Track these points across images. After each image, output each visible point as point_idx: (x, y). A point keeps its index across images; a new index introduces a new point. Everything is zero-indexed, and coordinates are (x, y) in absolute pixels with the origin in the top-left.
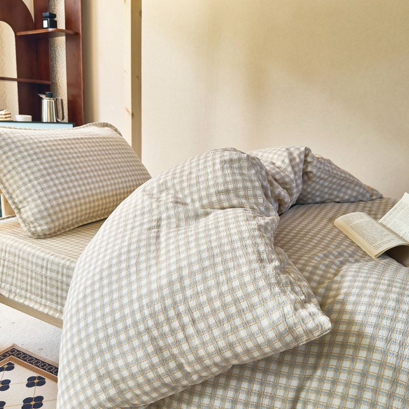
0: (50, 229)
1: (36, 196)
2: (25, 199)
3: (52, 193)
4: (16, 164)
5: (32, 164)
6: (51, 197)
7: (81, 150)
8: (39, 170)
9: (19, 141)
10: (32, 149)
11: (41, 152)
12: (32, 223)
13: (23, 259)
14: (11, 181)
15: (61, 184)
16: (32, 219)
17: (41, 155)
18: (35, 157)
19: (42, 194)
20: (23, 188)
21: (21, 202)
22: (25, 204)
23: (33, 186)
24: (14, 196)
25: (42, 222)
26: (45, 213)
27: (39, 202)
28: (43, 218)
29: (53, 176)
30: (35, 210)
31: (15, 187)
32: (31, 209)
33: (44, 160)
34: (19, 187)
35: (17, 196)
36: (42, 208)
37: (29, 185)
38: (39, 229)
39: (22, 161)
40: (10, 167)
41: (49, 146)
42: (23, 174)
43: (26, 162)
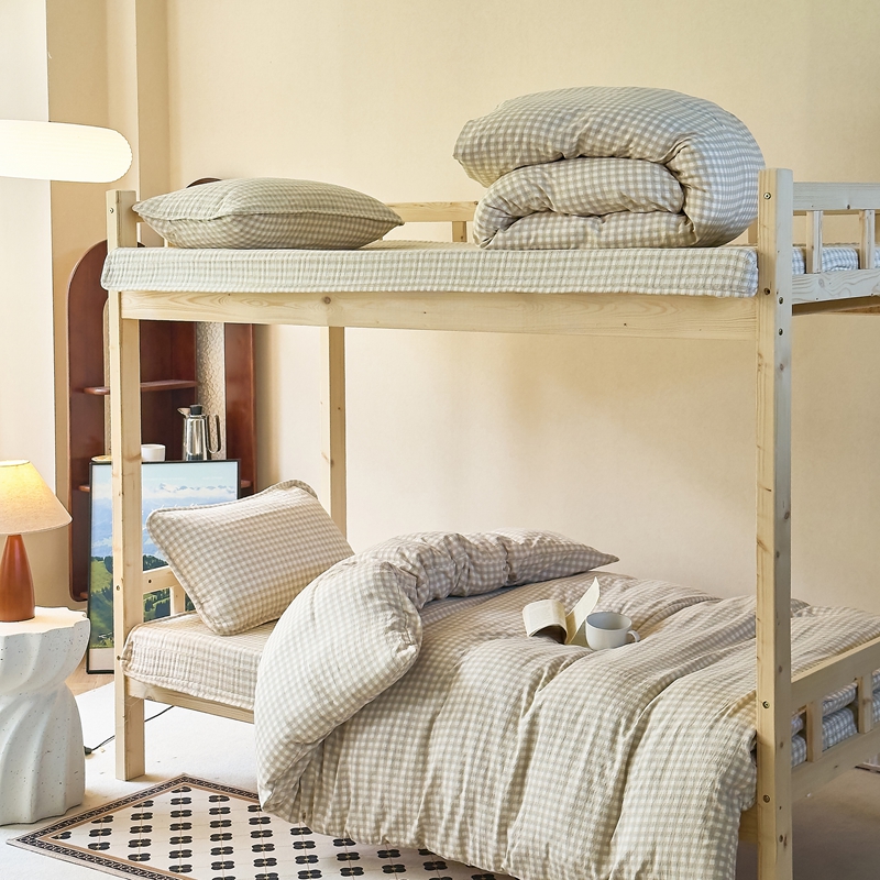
0: (235, 625)
1: (220, 589)
2: (209, 592)
3: (237, 585)
4: (198, 554)
5: (215, 553)
6: (236, 589)
7: (265, 530)
8: (223, 560)
9: (200, 526)
10: (214, 535)
11: (224, 538)
12: (217, 618)
13: (214, 654)
14: (193, 573)
15: (246, 574)
16: (217, 614)
17: (223, 542)
18: (217, 544)
19: (226, 586)
20: (207, 581)
21: (204, 596)
22: (209, 598)
23: (217, 578)
24: (196, 589)
25: (227, 617)
26: (231, 608)
27: (224, 595)
28: (228, 613)
29: (238, 566)
30: (220, 605)
31: (197, 579)
32: (215, 604)
33: (227, 548)
34: (202, 580)
35: (200, 590)
36: (228, 602)
37: (213, 577)
38: (224, 625)
39: (205, 550)
40: (192, 558)
41: (231, 529)
42: (206, 565)
43: (209, 551)
